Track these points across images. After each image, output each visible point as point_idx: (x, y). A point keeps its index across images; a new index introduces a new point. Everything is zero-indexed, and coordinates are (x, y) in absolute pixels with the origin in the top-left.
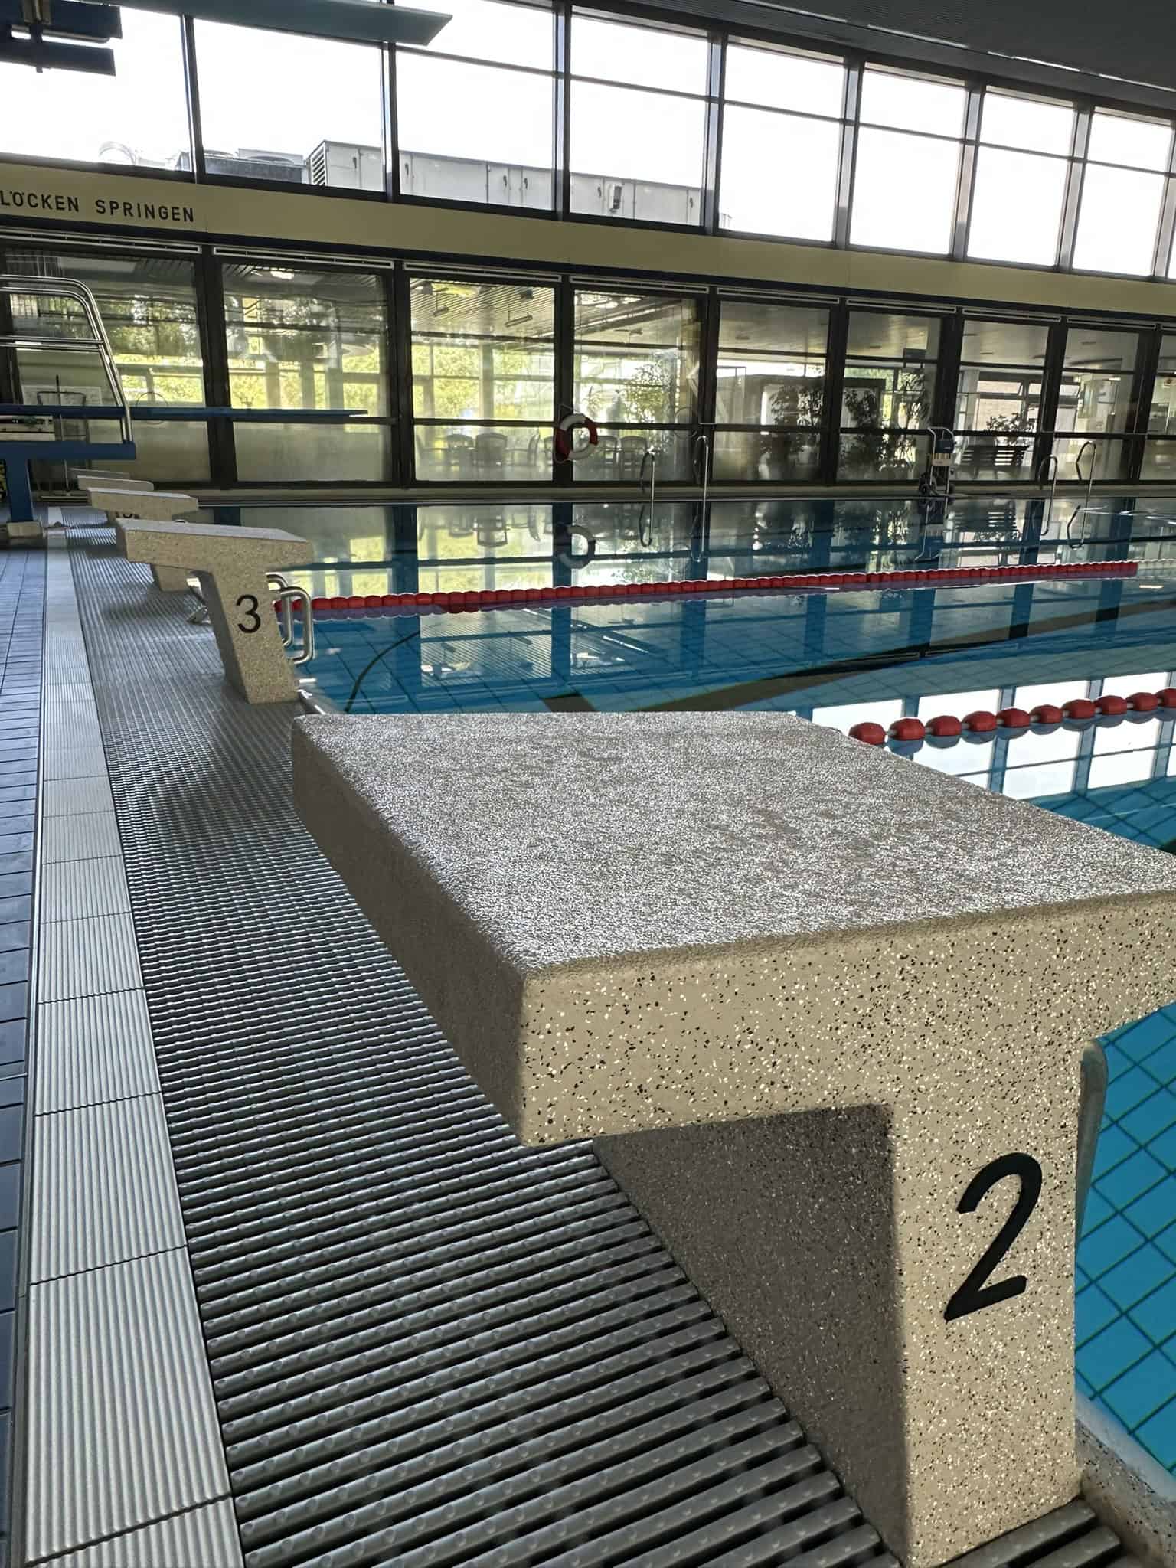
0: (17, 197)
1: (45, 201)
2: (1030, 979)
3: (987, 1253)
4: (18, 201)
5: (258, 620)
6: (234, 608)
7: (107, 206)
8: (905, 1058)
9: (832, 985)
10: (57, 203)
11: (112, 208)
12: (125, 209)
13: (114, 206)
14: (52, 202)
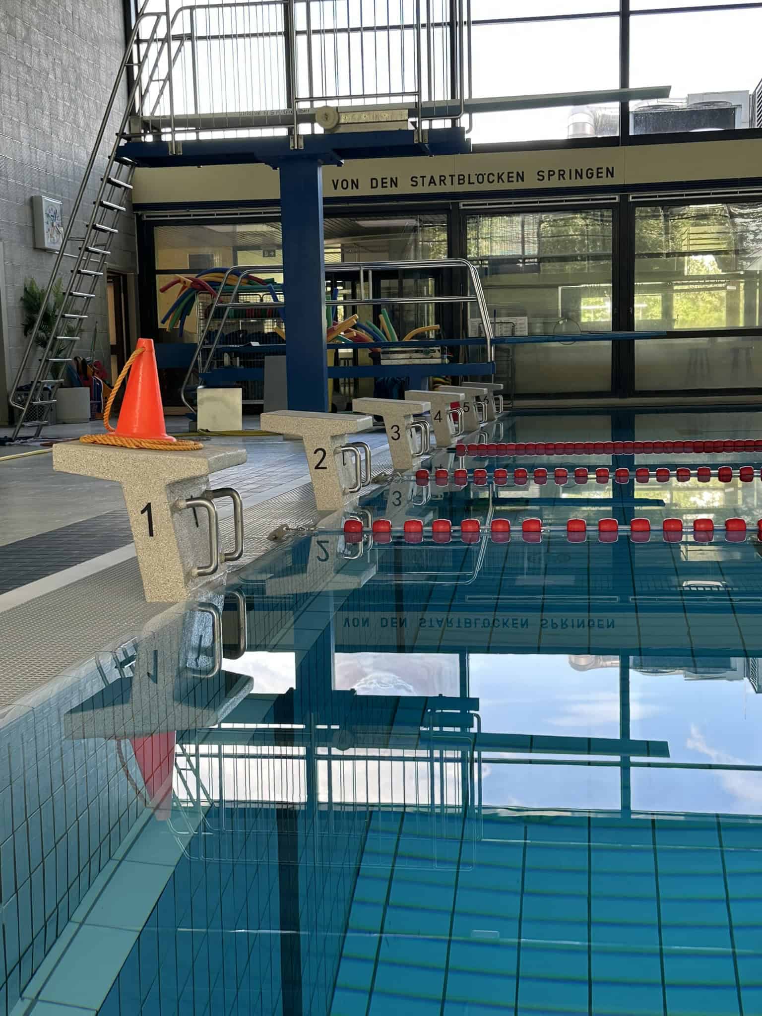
0: (480, 177)
1: (500, 177)
4: (480, 180)
5: (399, 434)
7: (546, 175)
10: (509, 177)
11: (549, 175)
12: (560, 175)
13: (551, 173)
14: (505, 177)
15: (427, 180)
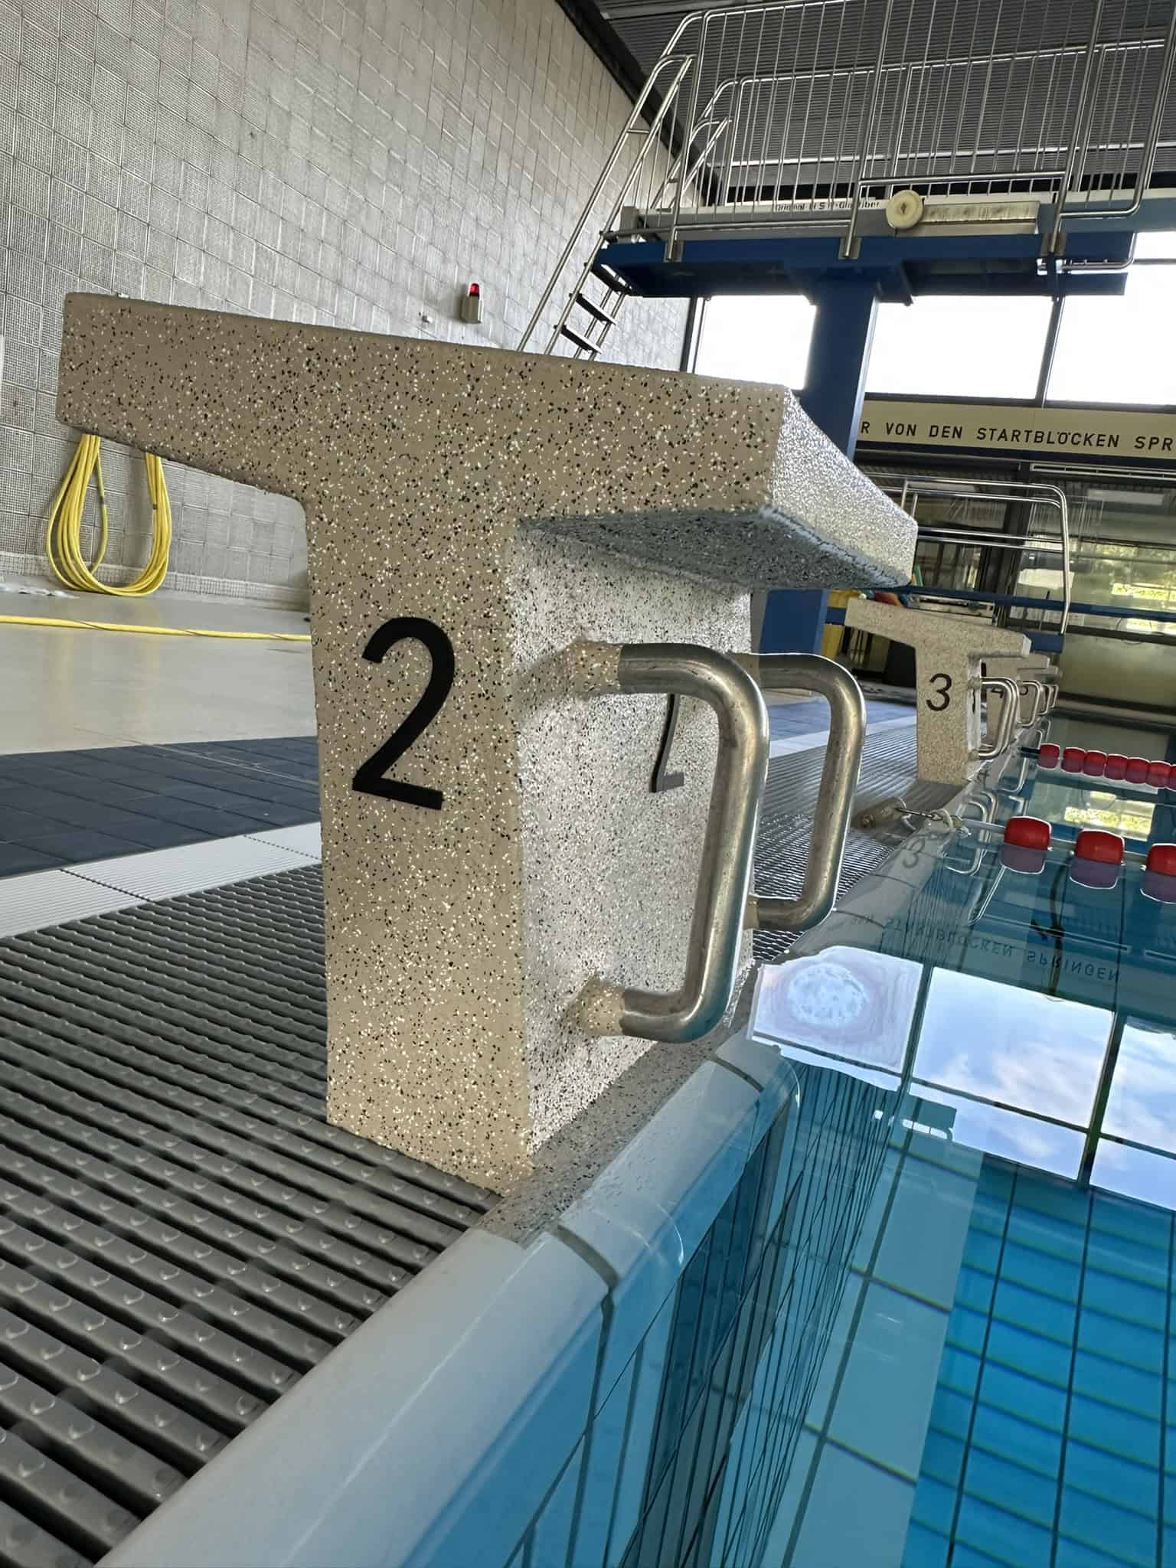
0: (1064, 437)
1: (1087, 439)
2: (438, 412)
3: (400, 731)
4: (1062, 440)
5: (947, 700)
6: (928, 683)
7: (1147, 442)
8: (310, 453)
9: (250, 359)
10: (1099, 440)
11: (1151, 443)
12: (1165, 444)
13: (1154, 441)
14: (1094, 440)
15: (997, 434)
